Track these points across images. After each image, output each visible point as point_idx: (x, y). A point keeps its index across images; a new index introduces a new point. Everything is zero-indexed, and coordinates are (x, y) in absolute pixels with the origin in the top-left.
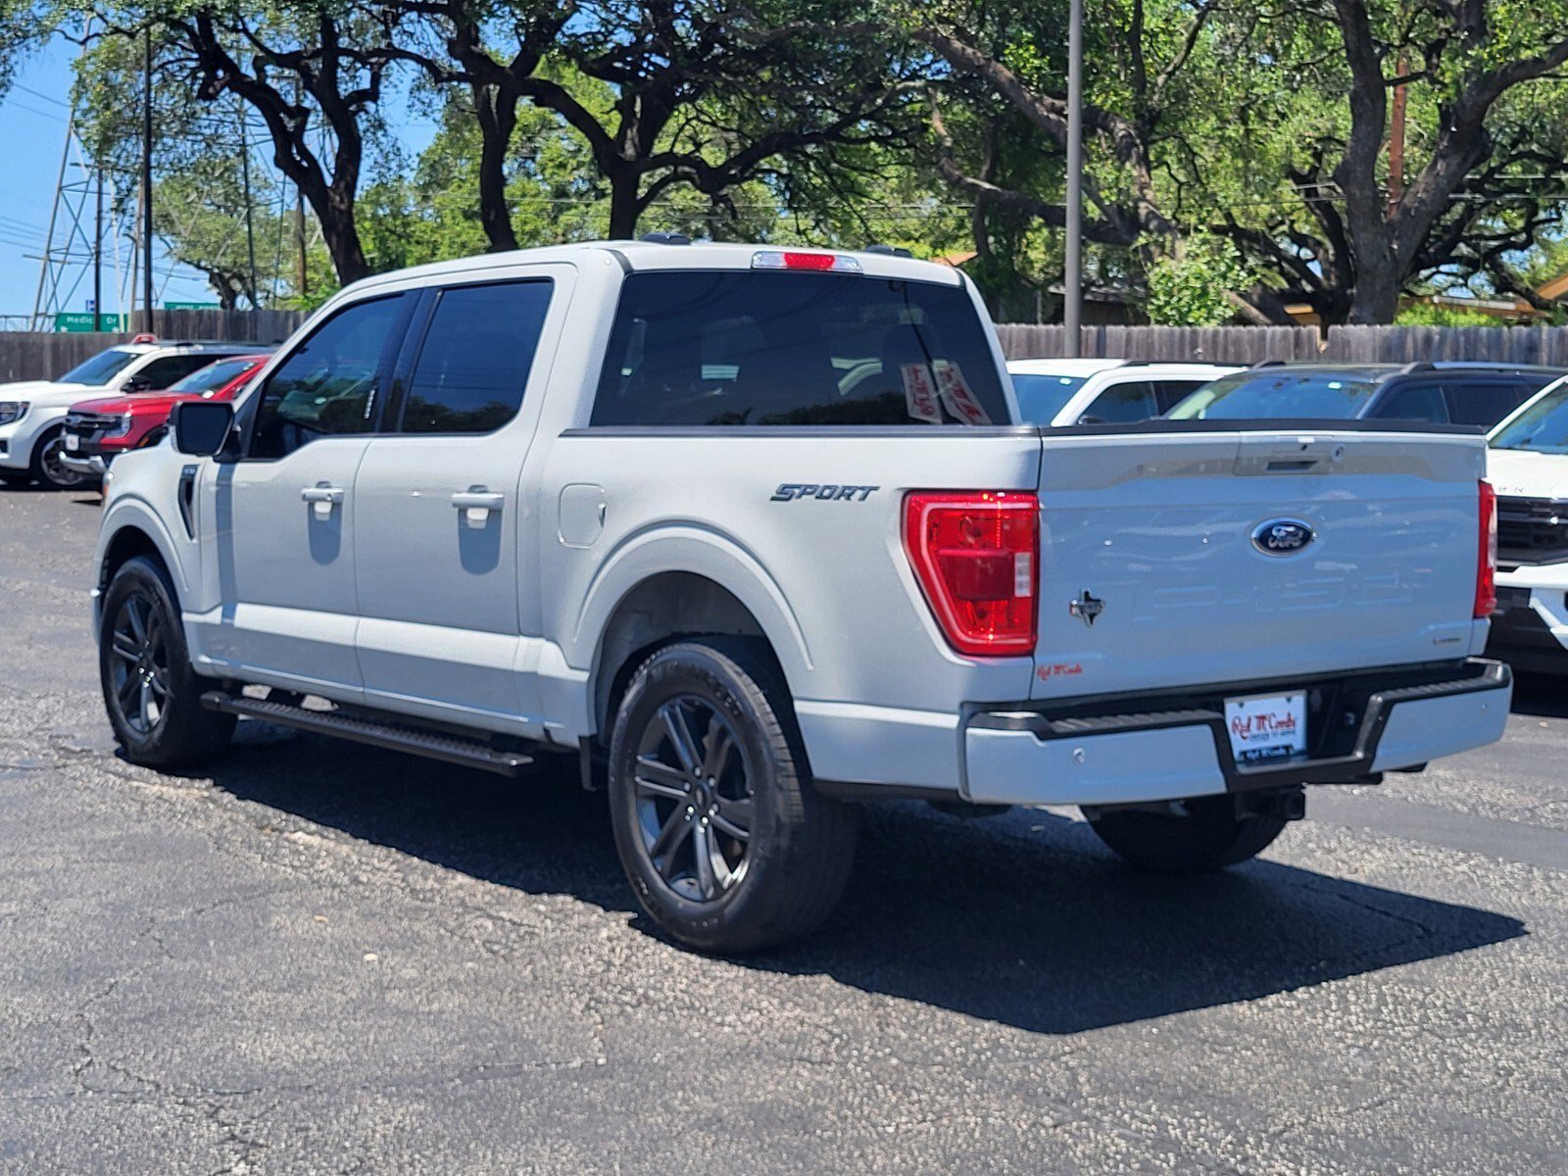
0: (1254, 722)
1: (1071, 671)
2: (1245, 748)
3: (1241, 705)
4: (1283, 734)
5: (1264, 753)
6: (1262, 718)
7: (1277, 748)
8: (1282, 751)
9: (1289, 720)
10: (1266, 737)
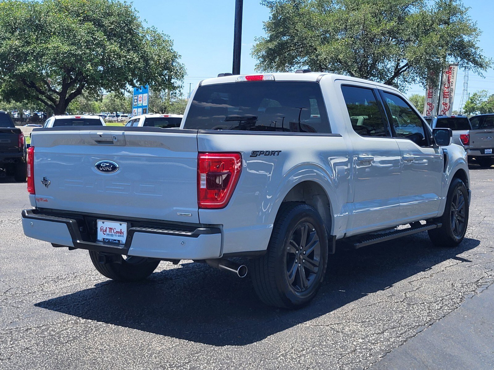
0: (108, 229)
1: (44, 201)
2: (104, 238)
3: (103, 223)
4: (119, 236)
5: (110, 241)
6: (111, 229)
7: (115, 240)
8: (117, 242)
9: (121, 232)
10: (112, 235)
